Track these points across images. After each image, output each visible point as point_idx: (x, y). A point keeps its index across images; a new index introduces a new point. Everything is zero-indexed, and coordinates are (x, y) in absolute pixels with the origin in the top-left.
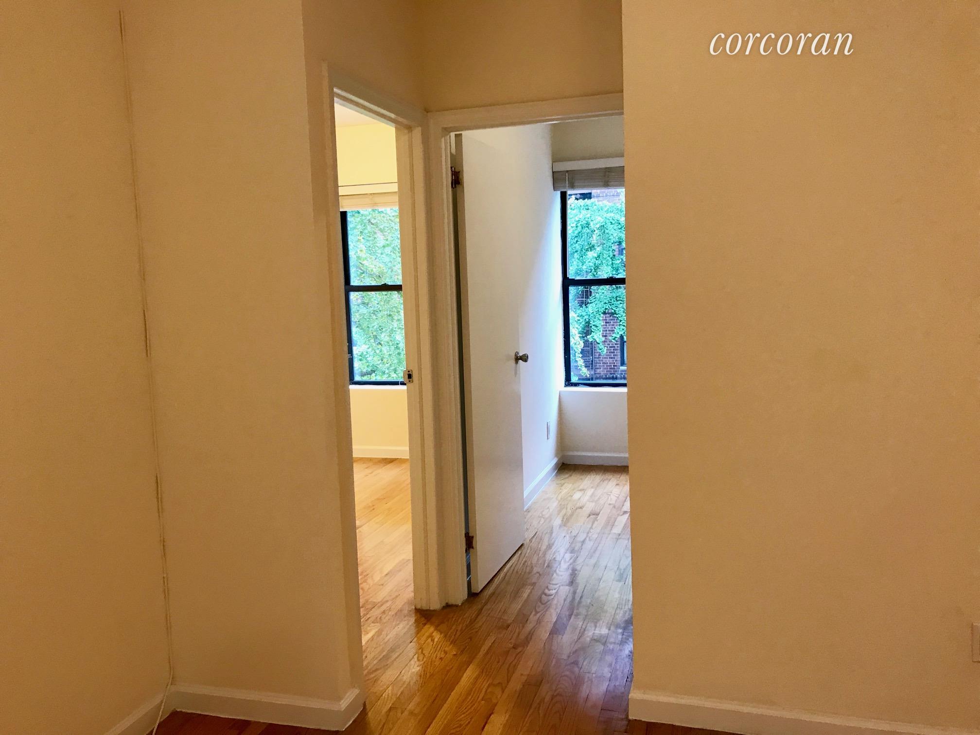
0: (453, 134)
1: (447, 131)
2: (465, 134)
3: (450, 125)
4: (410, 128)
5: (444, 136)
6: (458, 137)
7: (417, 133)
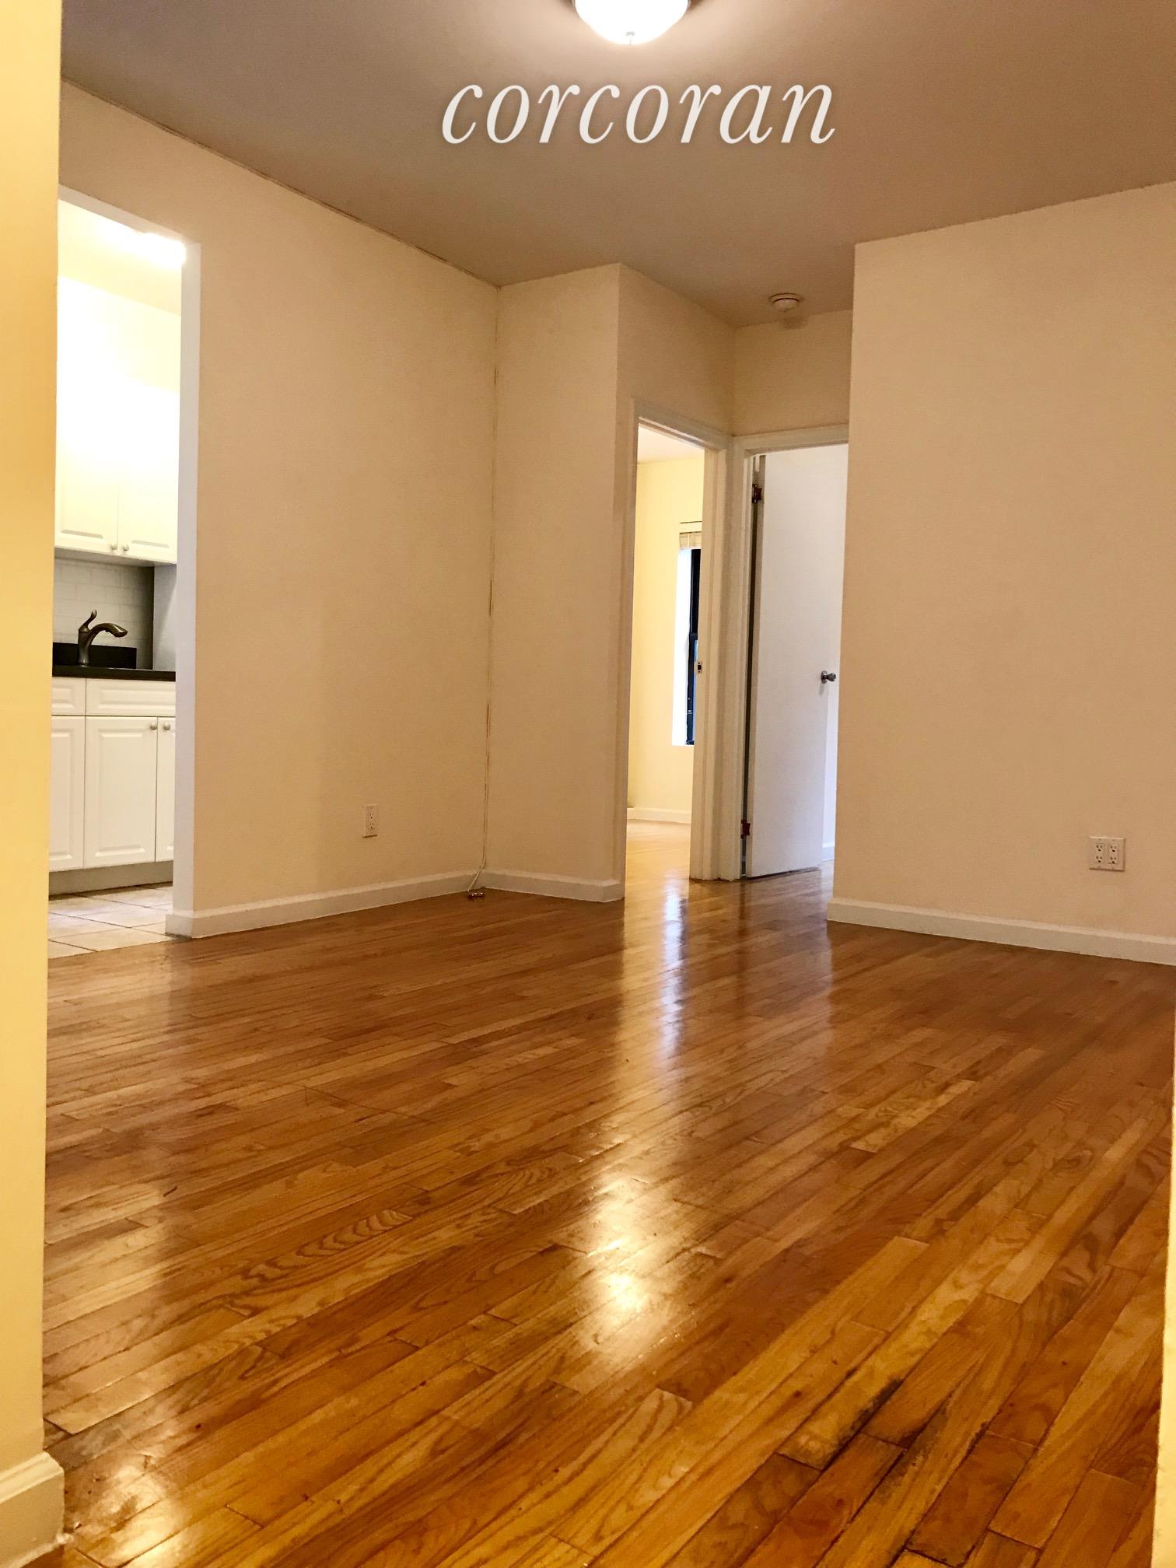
0: (758, 456)
1: (750, 452)
2: (768, 455)
3: (755, 448)
4: (716, 450)
5: (747, 456)
6: (763, 458)
7: (722, 454)
